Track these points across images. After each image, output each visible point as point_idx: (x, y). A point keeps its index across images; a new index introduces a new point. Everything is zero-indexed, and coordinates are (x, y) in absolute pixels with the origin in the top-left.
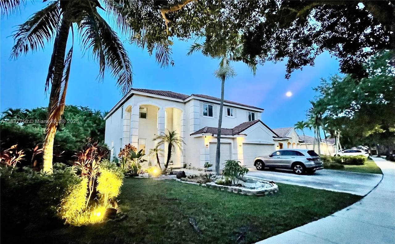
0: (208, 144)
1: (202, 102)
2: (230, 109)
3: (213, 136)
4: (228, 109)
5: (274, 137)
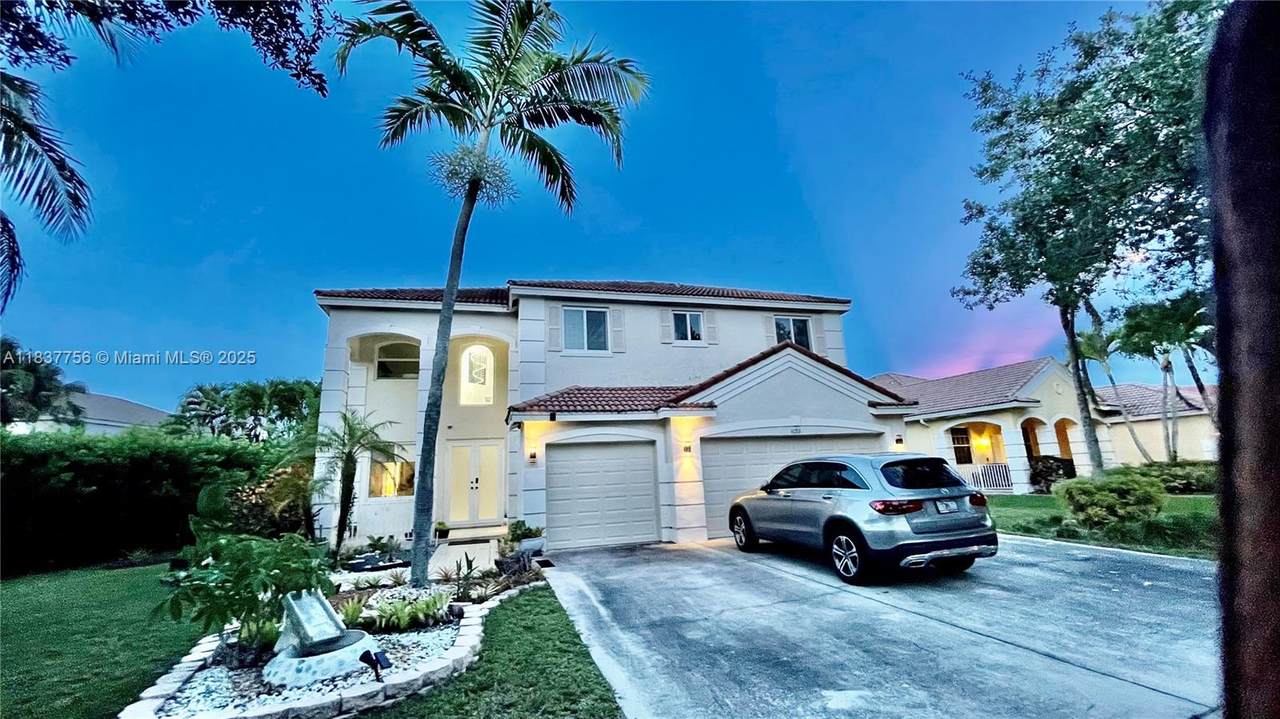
0: (541, 451)
1: (559, 305)
2: (688, 314)
3: (553, 418)
4: (675, 315)
5: (872, 405)
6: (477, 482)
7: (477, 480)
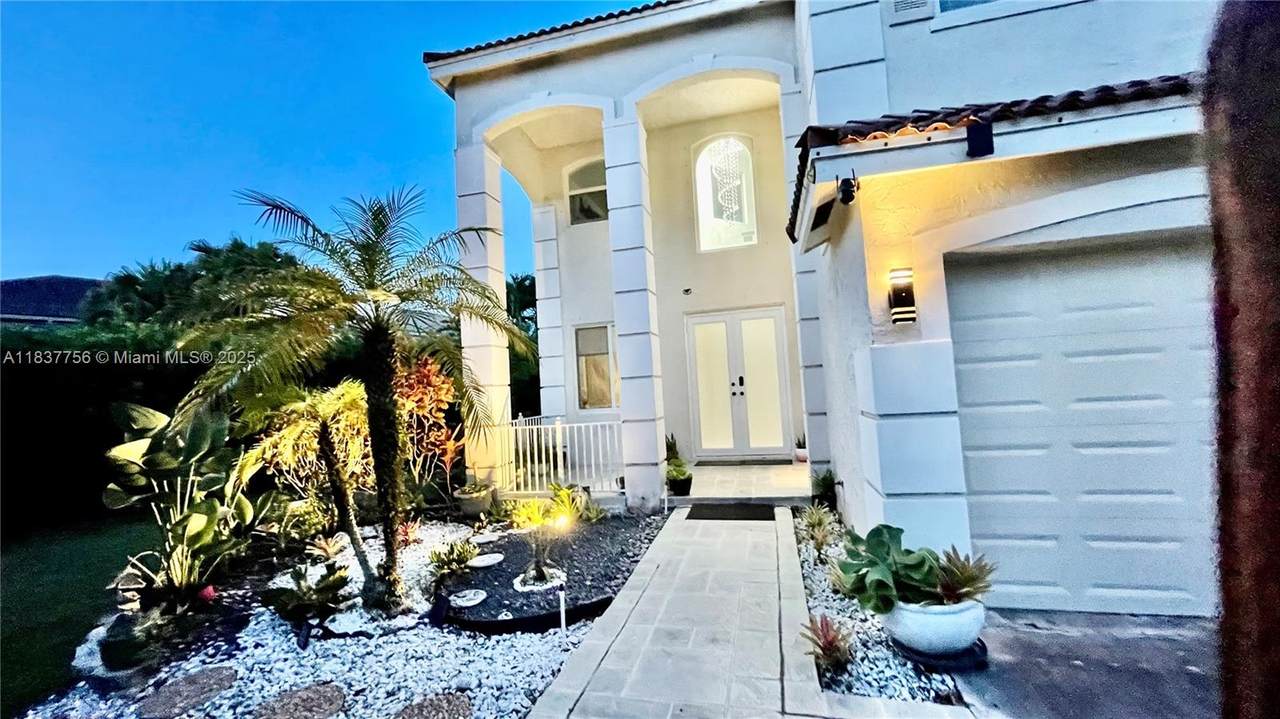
6: (741, 383)
7: (741, 379)
